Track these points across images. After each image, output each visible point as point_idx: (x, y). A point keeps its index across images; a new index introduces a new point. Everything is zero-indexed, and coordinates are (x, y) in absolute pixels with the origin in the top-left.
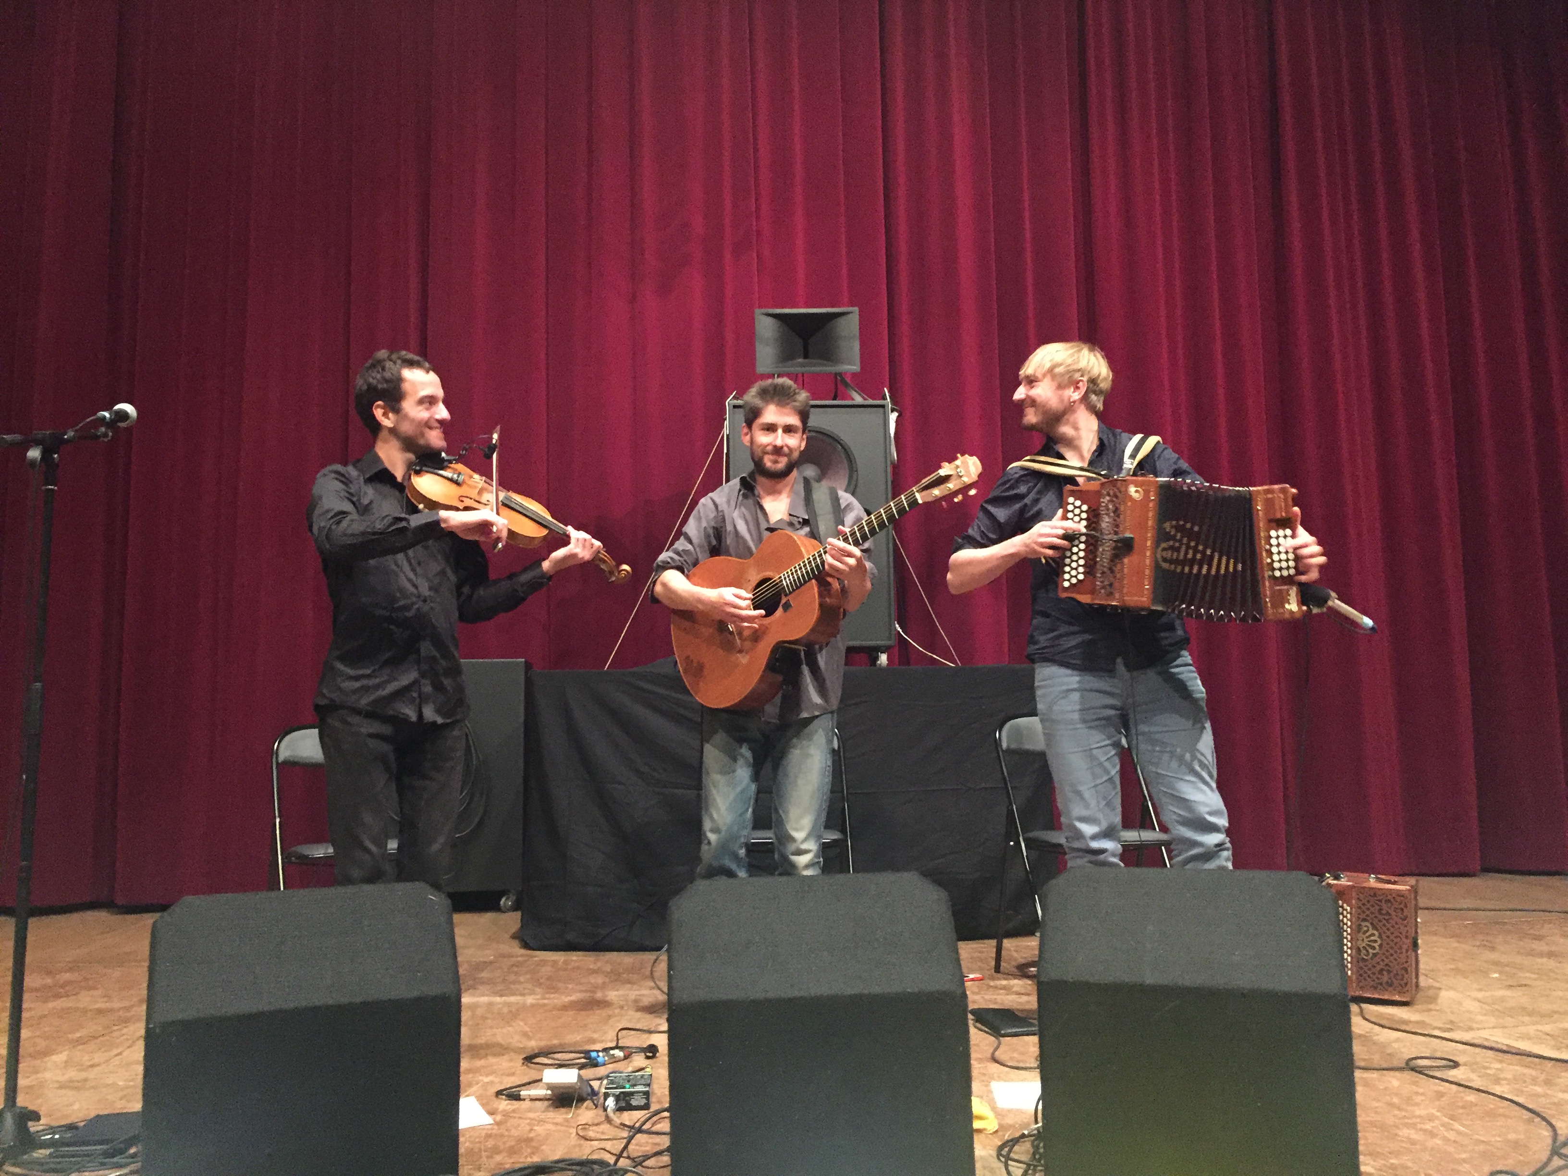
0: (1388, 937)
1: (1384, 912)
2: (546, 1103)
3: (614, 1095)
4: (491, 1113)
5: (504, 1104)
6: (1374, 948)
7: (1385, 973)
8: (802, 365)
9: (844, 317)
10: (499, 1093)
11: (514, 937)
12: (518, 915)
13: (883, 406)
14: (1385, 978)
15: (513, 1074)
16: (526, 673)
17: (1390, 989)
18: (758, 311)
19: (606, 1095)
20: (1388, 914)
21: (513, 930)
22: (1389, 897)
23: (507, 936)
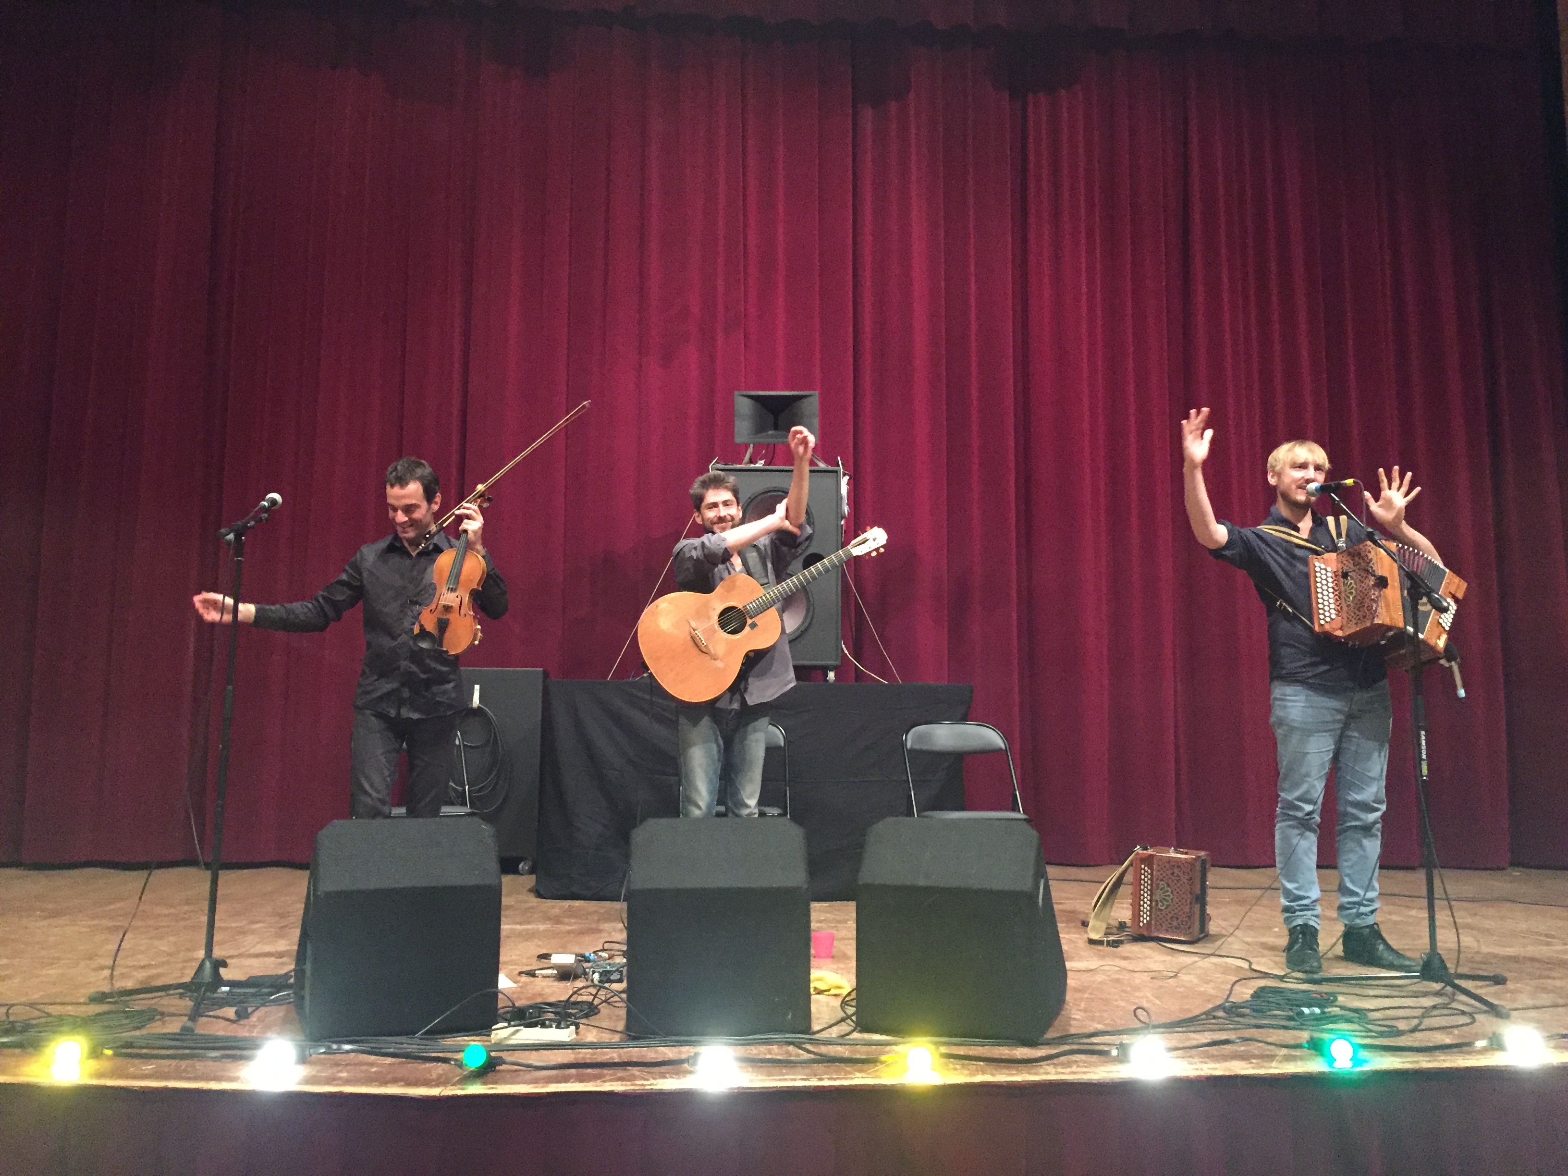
0: (1178, 893)
1: (1175, 874)
2: (552, 979)
3: (599, 972)
4: (515, 982)
5: (524, 979)
6: (1168, 901)
7: (1174, 919)
8: (772, 436)
9: (804, 400)
10: (520, 973)
11: (530, 891)
12: (533, 877)
13: (836, 472)
14: (1175, 923)
15: (531, 965)
16: (544, 682)
17: (1178, 931)
18: (736, 393)
19: (594, 972)
20: (1178, 876)
21: (529, 887)
22: (1180, 864)
23: (525, 890)
